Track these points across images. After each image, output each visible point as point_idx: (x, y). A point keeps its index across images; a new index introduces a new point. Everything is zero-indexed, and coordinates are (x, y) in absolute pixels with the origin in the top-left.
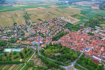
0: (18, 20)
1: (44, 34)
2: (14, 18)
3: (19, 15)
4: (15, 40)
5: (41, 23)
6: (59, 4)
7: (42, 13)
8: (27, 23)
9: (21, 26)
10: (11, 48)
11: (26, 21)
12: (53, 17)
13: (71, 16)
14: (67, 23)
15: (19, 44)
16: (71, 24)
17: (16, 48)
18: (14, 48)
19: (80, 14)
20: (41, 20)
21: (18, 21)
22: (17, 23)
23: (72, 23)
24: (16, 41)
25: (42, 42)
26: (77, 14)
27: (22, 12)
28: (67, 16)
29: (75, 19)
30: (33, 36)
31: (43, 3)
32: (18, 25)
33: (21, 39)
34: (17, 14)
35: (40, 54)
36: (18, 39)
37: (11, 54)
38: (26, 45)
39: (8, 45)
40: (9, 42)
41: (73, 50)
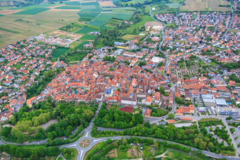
19: (80, 21)
23: (66, 45)
26: (73, 21)
29: (71, 35)
41: (81, 103)
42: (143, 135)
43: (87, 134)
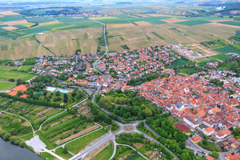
0: (85, 45)
1: (119, 73)
2: (80, 42)
3: (91, 37)
4: (66, 76)
5: (125, 54)
6: (193, 15)
7: (138, 34)
8: (98, 51)
9: (86, 55)
10: (56, 86)
11: (99, 48)
12: (158, 42)
13: (202, 43)
14: (179, 58)
15: (69, 83)
16: (187, 60)
17: (63, 88)
18: (60, 87)
19: (230, 39)
20: (127, 48)
21: (84, 47)
22: (82, 50)
23: (193, 58)
24: (67, 78)
25: (106, 86)
27: (100, 30)
28: (191, 43)
29: (207, 51)
30: (98, 74)
31: (155, 13)
32: (82, 53)
33: (76, 76)
34: (88, 34)
35: (93, 101)
36: (72, 76)
37: (52, 94)
38: (80, 86)
39: (53, 81)
40: (57, 77)
41: (154, 104)
42: (171, 149)
43: (135, 124)
